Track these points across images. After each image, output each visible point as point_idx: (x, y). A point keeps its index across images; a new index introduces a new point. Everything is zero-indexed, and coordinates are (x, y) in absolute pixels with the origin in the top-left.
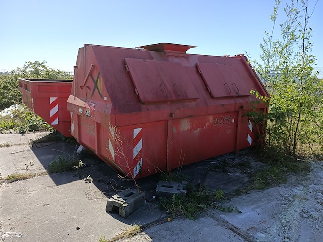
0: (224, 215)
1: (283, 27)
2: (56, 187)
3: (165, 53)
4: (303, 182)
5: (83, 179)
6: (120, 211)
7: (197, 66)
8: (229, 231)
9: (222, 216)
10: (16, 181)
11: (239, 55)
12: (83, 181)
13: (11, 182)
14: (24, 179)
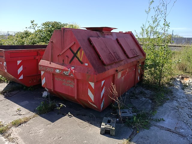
0: (159, 123)
1: (153, 18)
2: (52, 124)
3: (103, 32)
4: (174, 99)
5: (66, 115)
6: (111, 133)
7: (117, 40)
8: (168, 132)
9: (158, 124)
10: (20, 125)
11: (129, 32)
12: (66, 117)
13: (18, 126)
14: (25, 122)
